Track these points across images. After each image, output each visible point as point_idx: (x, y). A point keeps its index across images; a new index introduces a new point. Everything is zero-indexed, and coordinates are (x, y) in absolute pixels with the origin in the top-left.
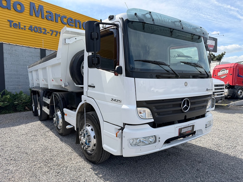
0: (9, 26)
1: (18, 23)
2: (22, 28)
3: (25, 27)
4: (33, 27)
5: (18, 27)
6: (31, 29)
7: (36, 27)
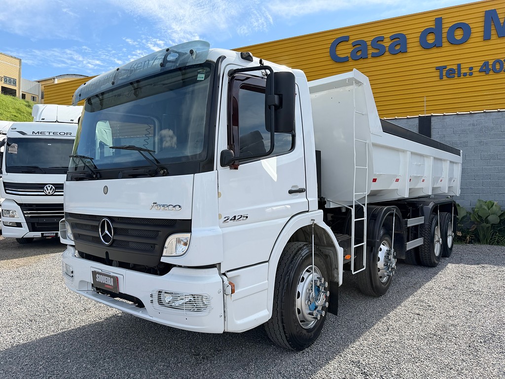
0: (438, 79)
1: (455, 67)
2: (465, 75)
3: (471, 69)
4: (491, 63)
5: (456, 75)
6: (485, 69)
7: (498, 61)
